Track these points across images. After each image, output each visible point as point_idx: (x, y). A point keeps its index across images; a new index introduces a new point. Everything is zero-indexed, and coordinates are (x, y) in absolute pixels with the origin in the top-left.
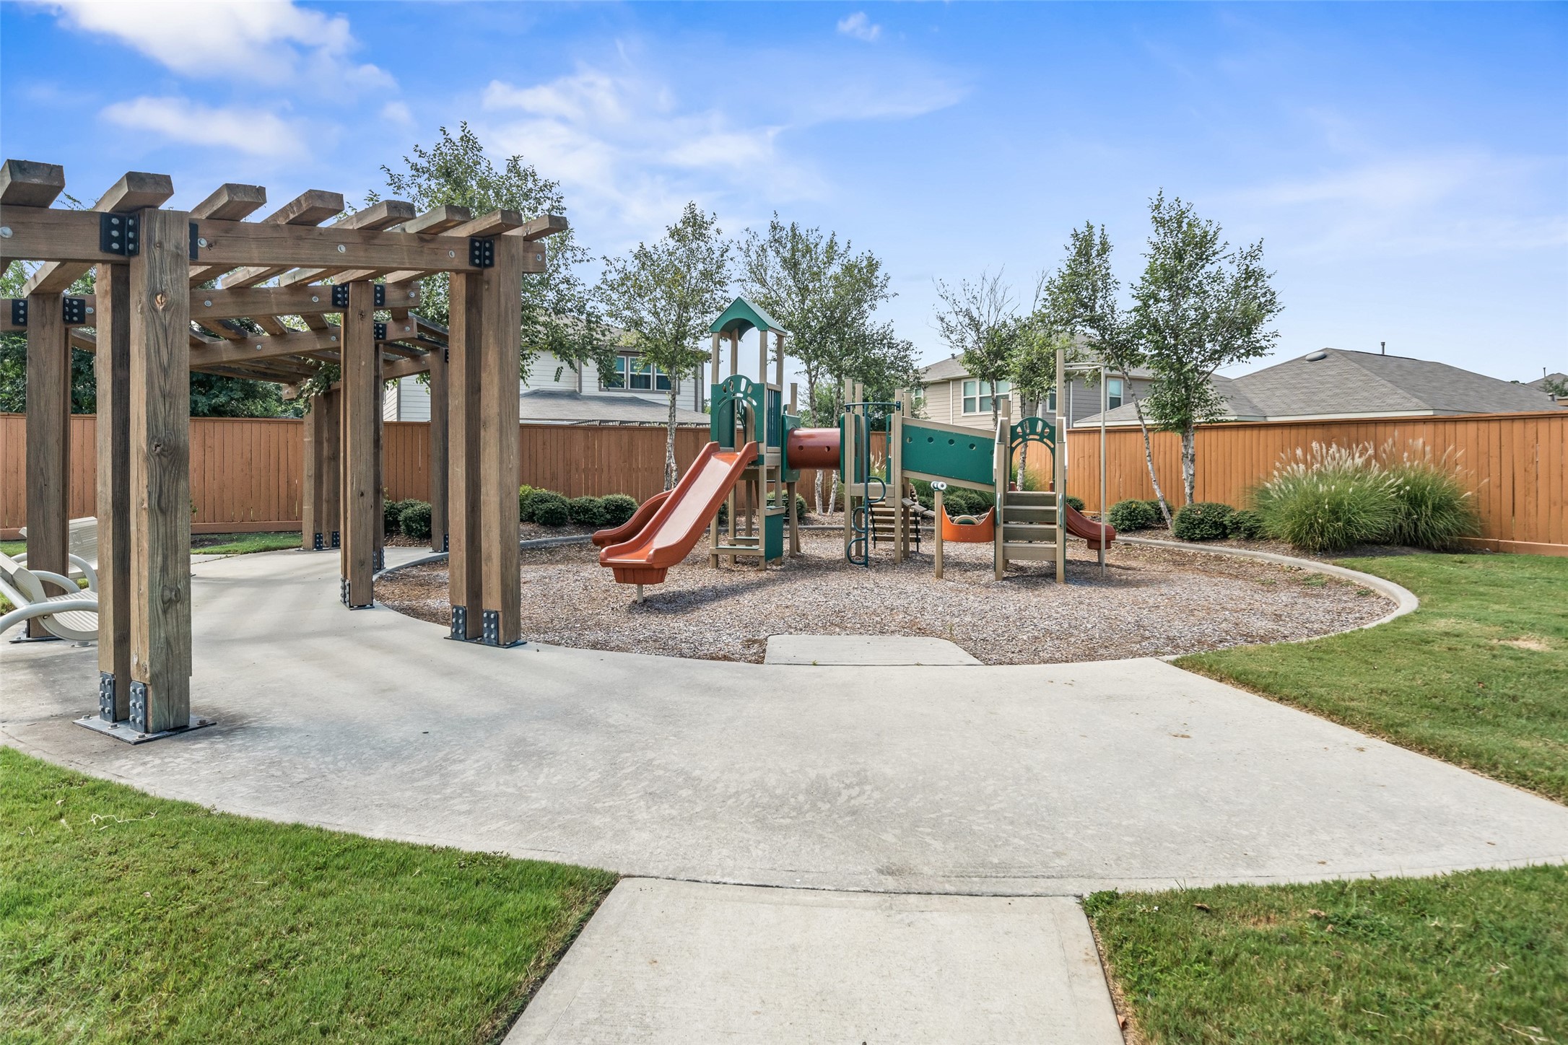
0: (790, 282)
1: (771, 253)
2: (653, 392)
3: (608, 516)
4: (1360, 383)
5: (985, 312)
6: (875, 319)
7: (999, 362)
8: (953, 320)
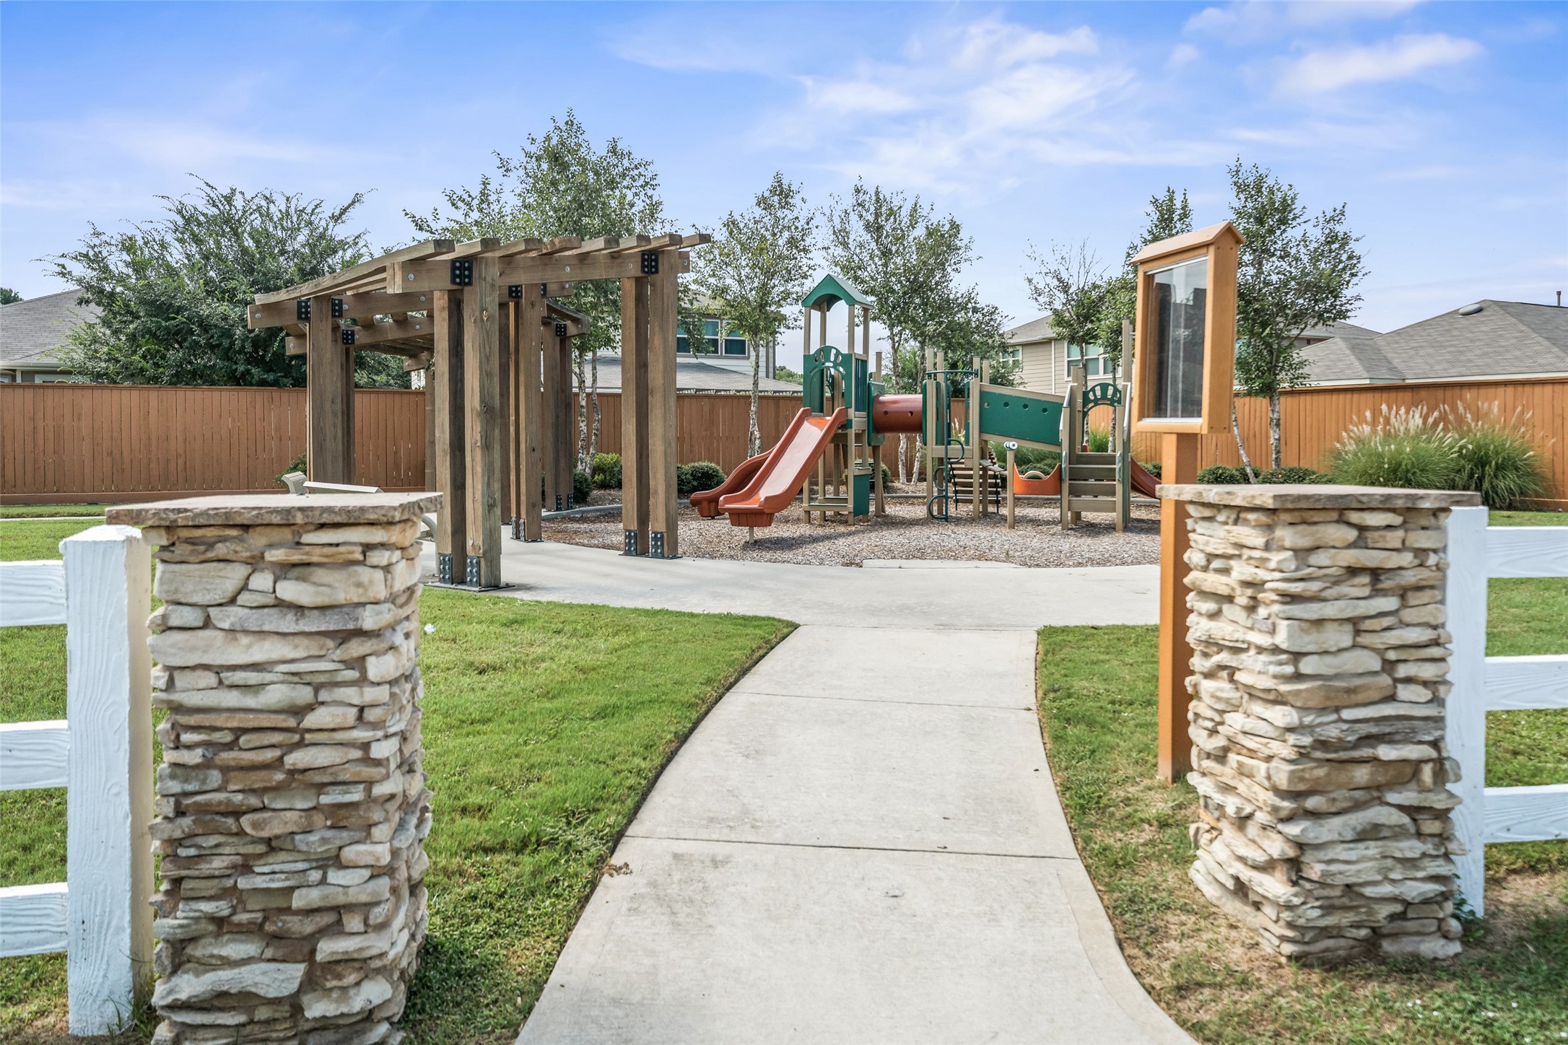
0: (873, 245)
1: (854, 217)
2: (721, 357)
3: (695, 483)
4: (1514, 341)
5: (1074, 271)
6: (959, 282)
7: (1089, 326)
8: (1040, 282)
